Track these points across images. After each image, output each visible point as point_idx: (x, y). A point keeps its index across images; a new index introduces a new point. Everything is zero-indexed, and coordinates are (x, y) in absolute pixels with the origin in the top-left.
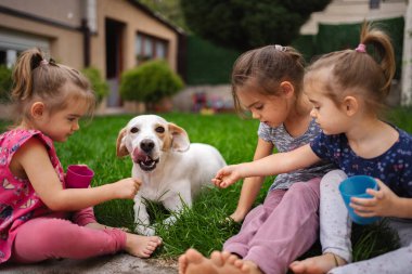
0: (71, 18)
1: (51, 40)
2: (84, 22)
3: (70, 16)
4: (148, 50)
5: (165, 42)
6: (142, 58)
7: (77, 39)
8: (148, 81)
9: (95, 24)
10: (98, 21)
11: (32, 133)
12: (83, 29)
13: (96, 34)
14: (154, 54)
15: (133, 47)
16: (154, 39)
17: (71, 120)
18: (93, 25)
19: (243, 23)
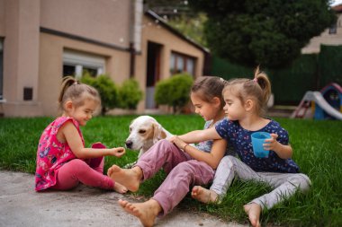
0: (122, 42)
1: (107, 58)
2: (132, 44)
3: (122, 40)
4: (180, 65)
5: (194, 59)
6: (175, 71)
7: (126, 57)
8: (175, 90)
9: (140, 46)
10: (142, 44)
11: (68, 118)
12: (131, 50)
13: (140, 53)
14: (185, 68)
15: (168, 63)
16: (185, 57)
17: (87, 112)
18: (138, 47)
19: (250, 46)
